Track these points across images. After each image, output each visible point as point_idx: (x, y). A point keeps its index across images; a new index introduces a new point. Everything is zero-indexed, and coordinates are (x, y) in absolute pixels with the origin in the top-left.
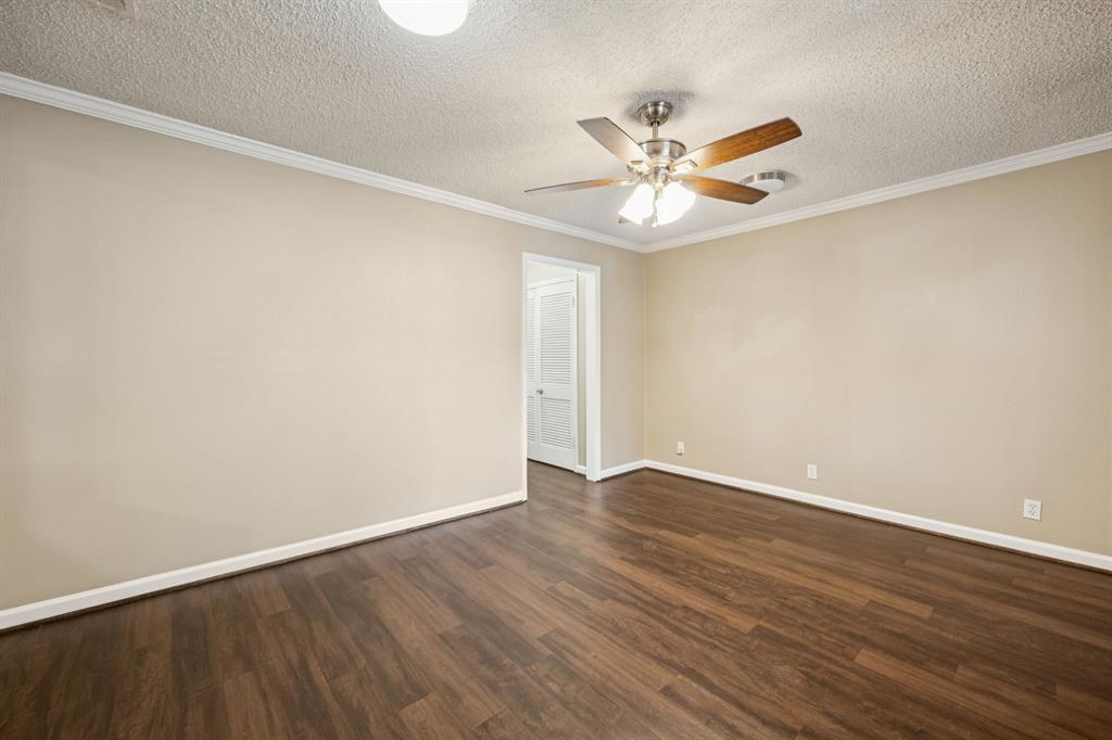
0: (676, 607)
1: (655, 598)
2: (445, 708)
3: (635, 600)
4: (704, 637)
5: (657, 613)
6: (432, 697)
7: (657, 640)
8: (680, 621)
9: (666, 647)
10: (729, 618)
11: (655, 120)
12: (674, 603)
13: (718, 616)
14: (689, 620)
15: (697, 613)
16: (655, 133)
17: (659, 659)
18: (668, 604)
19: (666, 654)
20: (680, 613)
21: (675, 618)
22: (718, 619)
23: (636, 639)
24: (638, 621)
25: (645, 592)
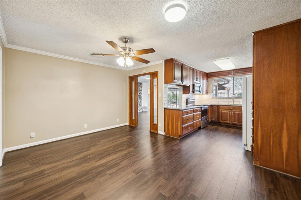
2: (163, 188)
6: (161, 192)
11: (126, 42)
16: (125, 45)
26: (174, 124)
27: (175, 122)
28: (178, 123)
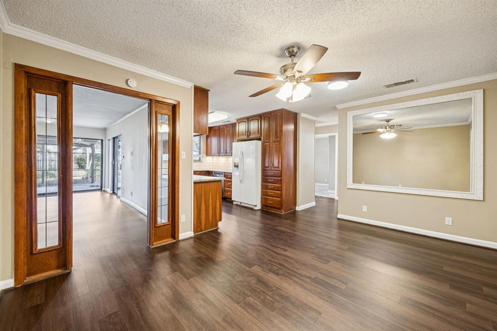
0: (282, 275)
1: (291, 279)
3: (301, 277)
4: (272, 263)
5: (290, 272)
7: (289, 262)
8: (280, 269)
9: (286, 260)
10: (260, 270)
12: (282, 276)
13: (265, 271)
14: (277, 269)
15: (273, 272)
17: (288, 257)
18: (286, 276)
19: (286, 258)
20: (281, 272)
21: (283, 270)
22: (265, 270)
23: (297, 262)
24: (297, 268)
25: (297, 282)
26: (211, 207)
27: (211, 203)
28: (216, 203)
